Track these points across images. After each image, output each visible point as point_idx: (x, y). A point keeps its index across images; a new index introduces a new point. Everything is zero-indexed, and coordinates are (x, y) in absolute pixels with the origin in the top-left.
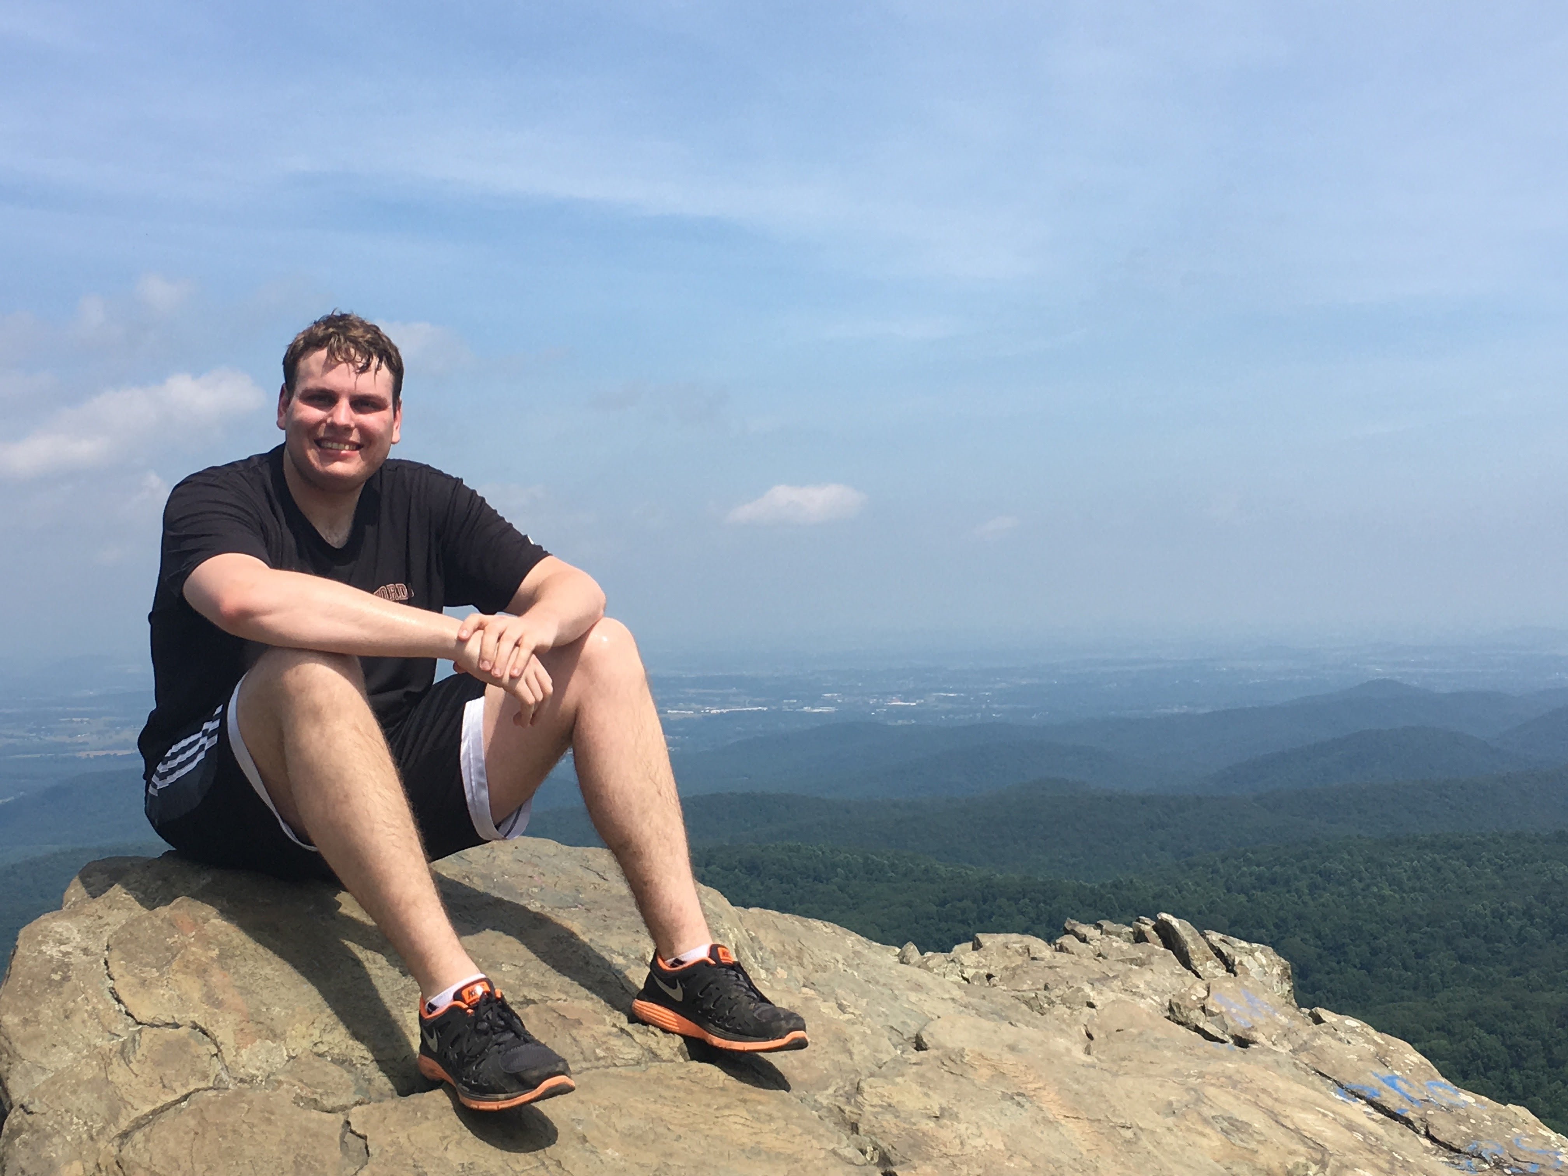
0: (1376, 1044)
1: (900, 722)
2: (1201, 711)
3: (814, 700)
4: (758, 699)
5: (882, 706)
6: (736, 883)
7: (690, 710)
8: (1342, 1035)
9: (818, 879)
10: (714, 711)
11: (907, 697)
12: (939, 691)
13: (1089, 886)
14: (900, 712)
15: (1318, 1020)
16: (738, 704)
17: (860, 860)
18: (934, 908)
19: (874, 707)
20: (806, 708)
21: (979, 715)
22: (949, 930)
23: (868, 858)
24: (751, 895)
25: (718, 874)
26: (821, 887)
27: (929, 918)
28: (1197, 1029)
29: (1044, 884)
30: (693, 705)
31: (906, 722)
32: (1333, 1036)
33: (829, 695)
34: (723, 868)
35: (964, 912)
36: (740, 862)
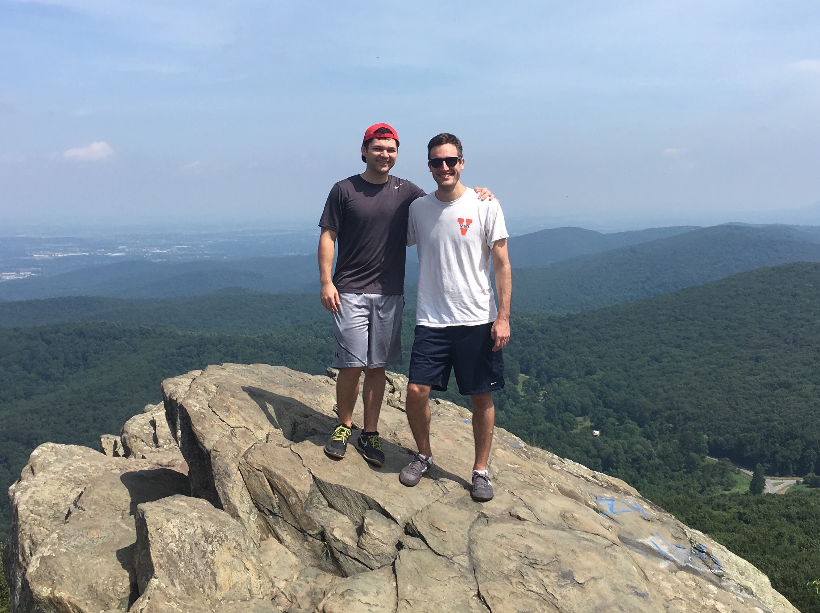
0: (458, 410)
1: (158, 260)
2: (305, 254)
3: (113, 250)
4: (84, 249)
5: (148, 252)
6: (72, 342)
7: (47, 254)
8: (447, 407)
9: (116, 338)
10: (60, 255)
11: (161, 247)
12: (180, 245)
13: (252, 337)
14: (158, 255)
15: (438, 403)
16: (73, 252)
17: (137, 328)
18: (175, 351)
19: (145, 253)
20: (109, 254)
21: (198, 257)
22: (183, 361)
23: (141, 327)
24: (80, 347)
25: (62, 337)
26: (117, 342)
27: (173, 355)
28: (399, 408)
29: (230, 337)
30: (49, 252)
31: (161, 260)
32: (444, 408)
33: (122, 247)
34: (65, 334)
35: (190, 351)
36: (74, 331)
